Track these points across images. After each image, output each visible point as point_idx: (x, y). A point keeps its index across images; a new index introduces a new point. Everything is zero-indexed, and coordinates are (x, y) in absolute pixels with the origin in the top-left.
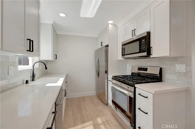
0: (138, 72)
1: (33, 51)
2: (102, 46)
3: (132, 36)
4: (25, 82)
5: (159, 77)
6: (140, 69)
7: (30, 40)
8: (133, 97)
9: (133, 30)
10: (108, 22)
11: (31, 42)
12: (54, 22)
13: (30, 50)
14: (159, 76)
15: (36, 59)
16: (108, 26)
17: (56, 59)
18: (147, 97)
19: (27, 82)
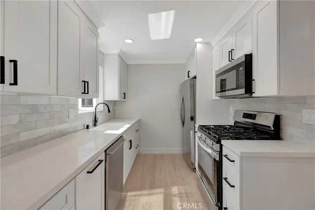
0: (245, 121)
1: (88, 93)
2: (189, 77)
3: (229, 61)
4: (86, 127)
5: (272, 131)
6: (246, 116)
7: (85, 82)
8: (218, 159)
9: (229, 52)
10: (194, 40)
11: (86, 83)
12: (121, 51)
13: (84, 93)
14: (272, 129)
15: (101, 100)
16: (196, 46)
17: (125, 98)
18: (234, 161)
19: (88, 127)
